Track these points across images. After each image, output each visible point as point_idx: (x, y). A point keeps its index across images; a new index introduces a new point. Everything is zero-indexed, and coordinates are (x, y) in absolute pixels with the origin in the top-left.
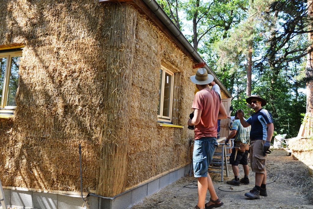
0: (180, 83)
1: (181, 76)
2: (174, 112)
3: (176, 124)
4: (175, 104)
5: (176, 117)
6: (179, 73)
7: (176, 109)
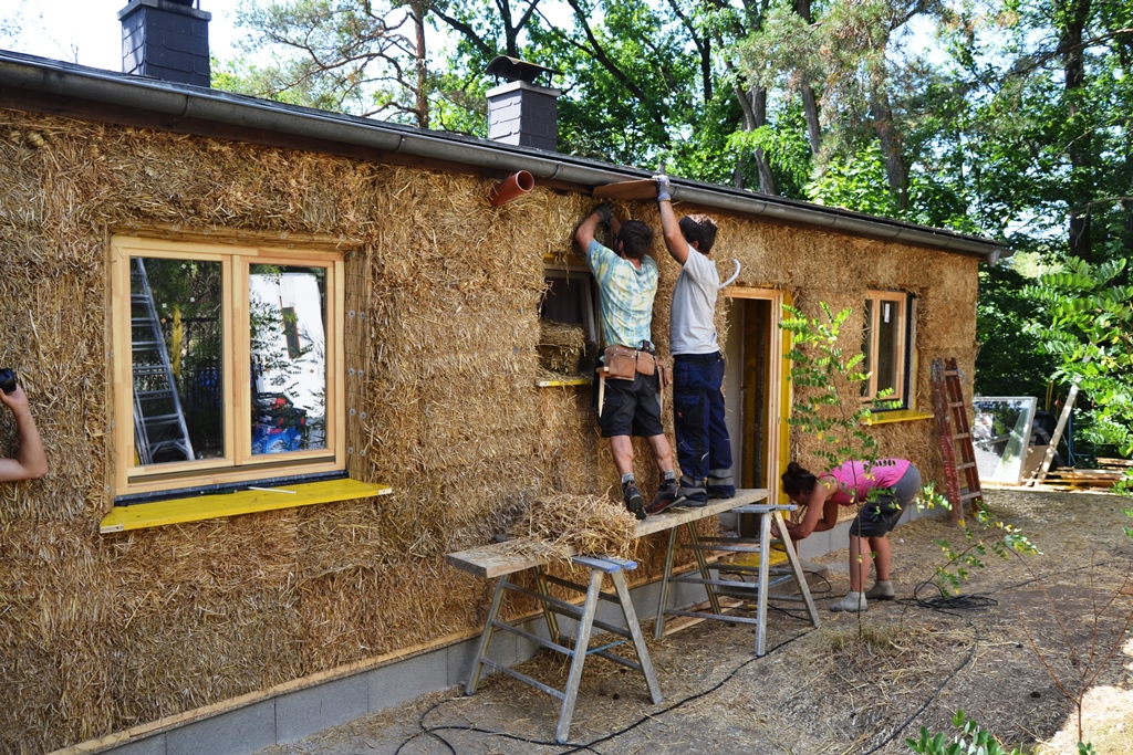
0: (366, 296)
1: (369, 263)
2: (351, 427)
3: (359, 478)
4: (353, 387)
5: (358, 448)
6: (361, 250)
7: (357, 414)
